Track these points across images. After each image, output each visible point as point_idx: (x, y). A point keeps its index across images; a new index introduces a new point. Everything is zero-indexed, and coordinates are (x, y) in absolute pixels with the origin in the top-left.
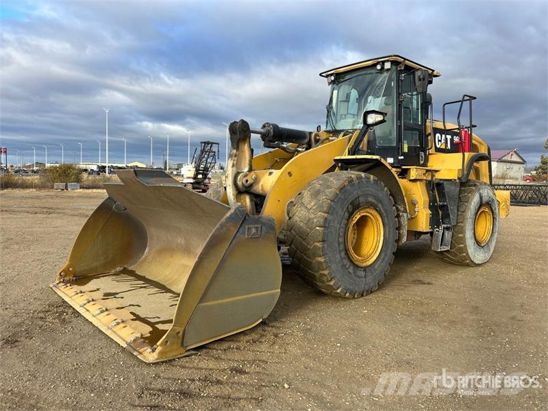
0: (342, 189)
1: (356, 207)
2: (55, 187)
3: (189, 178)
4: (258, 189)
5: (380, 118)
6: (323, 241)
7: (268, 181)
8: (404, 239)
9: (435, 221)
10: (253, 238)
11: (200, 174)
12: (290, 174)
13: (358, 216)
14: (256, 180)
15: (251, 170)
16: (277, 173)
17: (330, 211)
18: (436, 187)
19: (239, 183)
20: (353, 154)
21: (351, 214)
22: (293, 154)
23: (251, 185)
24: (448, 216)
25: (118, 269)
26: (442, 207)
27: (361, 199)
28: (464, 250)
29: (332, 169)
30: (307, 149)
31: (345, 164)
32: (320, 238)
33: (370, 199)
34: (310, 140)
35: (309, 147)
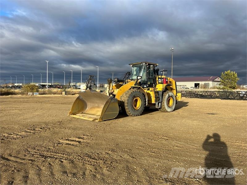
0: (132, 93)
1: (134, 97)
2: (29, 94)
3: (84, 90)
4: (114, 93)
5: (140, 78)
6: (127, 104)
7: (116, 92)
8: (147, 104)
9: (156, 101)
10: (114, 102)
11: (88, 88)
12: (121, 90)
13: (135, 99)
14: (114, 91)
15: (112, 89)
16: (118, 90)
17: (129, 97)
18: (157, 93)
19: (110, 92)
20: (135, 85)
21: (133, 98)
22: (122, 85)
23: (112, 93)
24: (160, 99)
25: (81, 113)
26: (158, 97)
27: (136, 95)
28: (164, 108)
29: (131, 89)
30: (125, 84)
31: (134, 88)
32: (127, 103)
33: (138, 95)
34: (126, 82)
35: (126, 83)
